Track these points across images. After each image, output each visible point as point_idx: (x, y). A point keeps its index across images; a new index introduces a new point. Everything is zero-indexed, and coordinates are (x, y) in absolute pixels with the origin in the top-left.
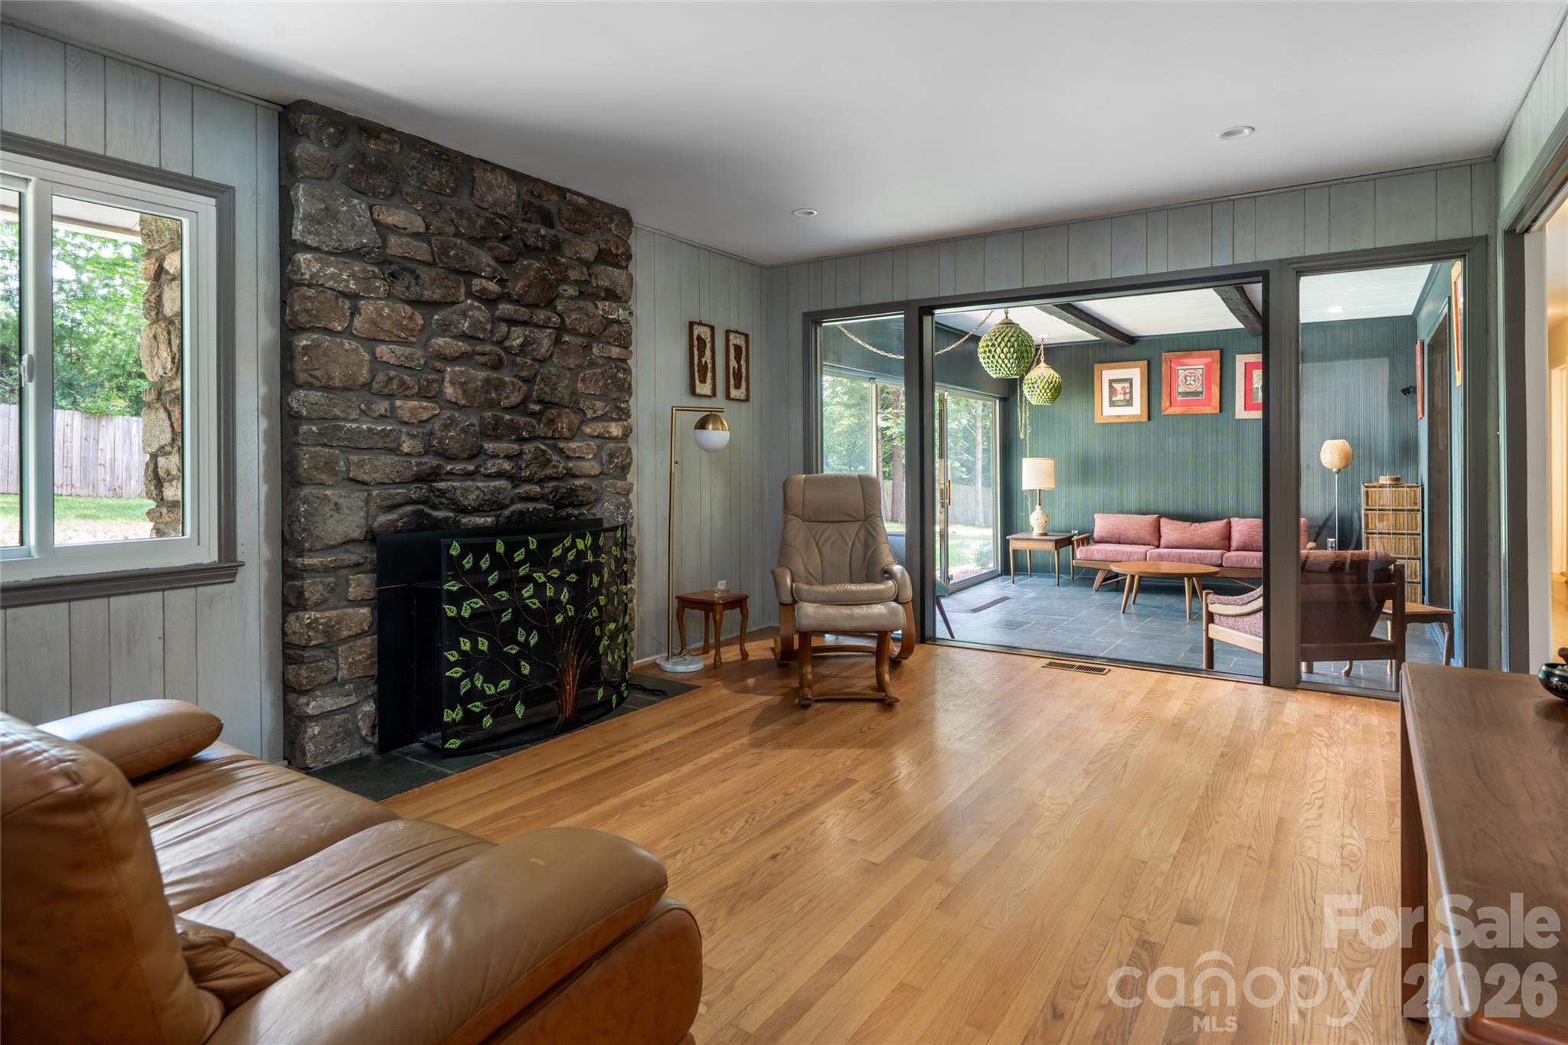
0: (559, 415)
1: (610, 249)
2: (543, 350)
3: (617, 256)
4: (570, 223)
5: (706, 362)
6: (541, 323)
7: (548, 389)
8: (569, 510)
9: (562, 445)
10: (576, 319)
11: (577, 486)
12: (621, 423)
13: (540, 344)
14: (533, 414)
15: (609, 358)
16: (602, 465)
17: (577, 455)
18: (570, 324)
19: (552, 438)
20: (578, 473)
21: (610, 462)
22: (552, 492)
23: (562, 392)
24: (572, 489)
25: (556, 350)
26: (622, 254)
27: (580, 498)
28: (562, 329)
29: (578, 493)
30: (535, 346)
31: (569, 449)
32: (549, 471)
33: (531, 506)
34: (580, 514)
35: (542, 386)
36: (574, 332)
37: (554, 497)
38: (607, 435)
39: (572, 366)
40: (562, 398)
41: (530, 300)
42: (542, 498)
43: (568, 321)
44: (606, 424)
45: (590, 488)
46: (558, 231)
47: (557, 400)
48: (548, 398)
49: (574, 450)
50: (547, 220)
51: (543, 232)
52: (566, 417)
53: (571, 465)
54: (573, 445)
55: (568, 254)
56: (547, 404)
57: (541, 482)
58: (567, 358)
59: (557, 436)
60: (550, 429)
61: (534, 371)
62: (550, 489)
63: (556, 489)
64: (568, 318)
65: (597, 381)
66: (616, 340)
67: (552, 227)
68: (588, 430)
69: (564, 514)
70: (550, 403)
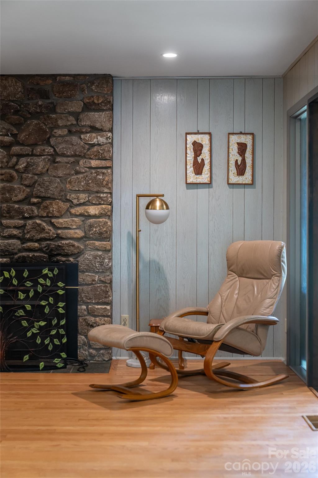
0: (51, 204)
1: (93, 101)
2: (39, 169)
3: (98, 104)
4: (60, 94)
5: (203, 160)
6: (38, 154)
7: (43, 190)
8: (59, 258)
9: (53, 220)
10: (63, 148)
11: (63, 244)
12: (99, 206)
13: (38, 166)
14: (34, 204)
15: (91, 168)
16: (85, 232)
17: (64, 226)
18: (60, 152)
19: (47, 216)
20: (64, 236)
21: (90, 231)
22: (45, 247)
23: (53, 189)
24: (59, 246)
25: (51, 167)
26: (102, 102)
27: (66, 251)
28: (56, 154)
29: (64, 248)
30: (34, 167)
31: (58, 223)
32: (43, 235)
33: (31, 255)
34: (67, 260)
35: (39, 188)
36: (63, 155)
37: (47, 250)
38: (86, 214)
39: (61, 175)
40: (53, 194)
41: (31, 142)
42: (40, 250)
43: (57, 150)
44: (86, 207)
45: (73, 246)
46: (54, 99)
47: (49, 195)
48: (43, 195)
49: (61, 223)
50: (44, 95)
51: (40, 103)
52: (55, 204)
53: (59, 231)
54: (61, 220)
55: (59, 112)
56: (44, 198)
57: (37, 241)
58: (56, 171)
59: (50, 215)
60: (45, 212)
61: (33, 181)
62: (45, 245)
63: (48, 245)
64: (58, 148)
65: (80, 182)
66: (96, 156)
67: (48, 98)
68: (73, 211)
69: (55, 259)
70: (44, 197)
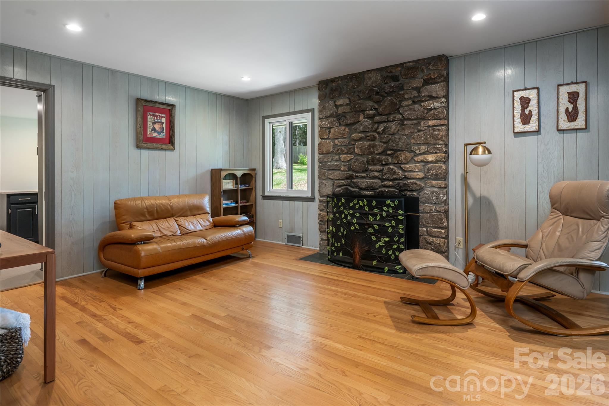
0: (400, 154)
1: (430, 77)
2: (392, 130)
3: (435, 78)
4: (406, 76)
5: (530, 112)
6: (391, 120)
7: (394, 145)
8: (406, 192)
9: (402, 166)
10: (408, 114)
11: (409, 182)
12: (436, 155)
13: (391, 128)
14: (389, 155)
15: (429, 126)
16: (425, 174)
17: (409, 170)
18: (406, 117)
19: (398, 163)
20: (409, 177)
21: (428, 173)
22: (397, 184)
23: (402, 145)
24: (406, 184)
25: (400, 129)
26: (437, 77)
27: (411, 188)
28: (404, 119)
29: (409, 185)
30: (389, 129)
31: (405, 168)
32: (395, 177)
33: (387, 190)
34: (412, 194)
35: (392, 144)
36: (409, 119)
37: (398, 186)
38: (425, 161)
39: (407, 134)
40: (402, 147)
41: (386, 113)
42: (393, 187)
43: (404, 116)
44: (426, 156)
45: (416, 184)
46: (402, 81)
47: (399, 148)
48: (395, 148)
49: (407, 168)
50: (395, 79)
51: (392, 85)
52: (403, 155)
53: (406, 174)
54: (407, 166)
55: (406, 89)
56: (396, 151)
57: (391, 180)
58: (403, 131)
59: (400, 162)
60: (396, 160)
61: (388, 139)
62: (396, 183)
63: (399, 183)
64: (404, 114)
65: (421, 137)
66: (432, 117)
67: (398, 81)
68: (416, 159)
69: (404, 193)
70: (396, 150)
